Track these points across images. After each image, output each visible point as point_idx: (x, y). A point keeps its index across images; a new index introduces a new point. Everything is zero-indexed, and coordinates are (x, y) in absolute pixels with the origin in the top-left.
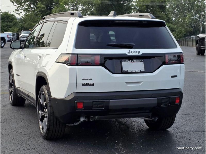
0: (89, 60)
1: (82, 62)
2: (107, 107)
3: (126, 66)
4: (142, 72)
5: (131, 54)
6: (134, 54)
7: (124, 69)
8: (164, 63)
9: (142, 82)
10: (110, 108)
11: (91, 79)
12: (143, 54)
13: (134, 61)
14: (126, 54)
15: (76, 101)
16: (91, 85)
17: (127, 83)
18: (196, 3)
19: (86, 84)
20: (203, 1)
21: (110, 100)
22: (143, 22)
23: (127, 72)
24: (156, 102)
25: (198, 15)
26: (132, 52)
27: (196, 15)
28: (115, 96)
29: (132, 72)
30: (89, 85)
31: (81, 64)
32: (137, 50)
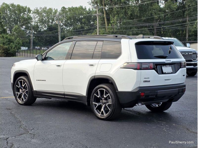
0: (147, 66)
1: (143, 67)
2: (156, 95)
3: (165, 69)
4: (171, 73)
5: (167, 62)
6: (168, 62)
7: (164, 71)
9: (171, 79)
10: (158, 96)
11: (149, 78)
12: (172, 62)
14: (165, 62)
15: (140, 92)
16: (149, 82)
17: (165, 80)
18: (21, 15)
19: (146, 81)
20: (29, 14)
21: (158, 91)
23: (165, 73)
25: (24, 27)
27: (22, 27)
28: (160, 88)
30: (147, 82)
31: (143, 69)
32: (169, 59)
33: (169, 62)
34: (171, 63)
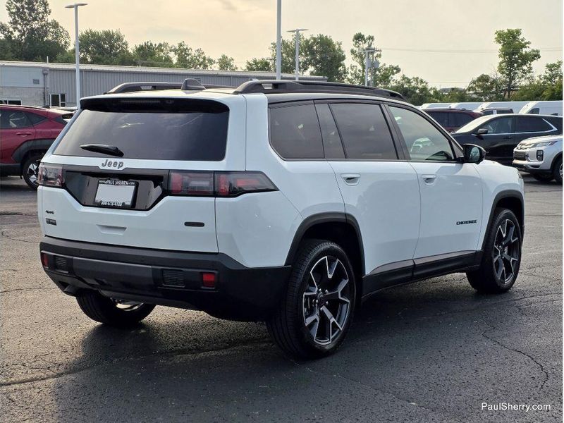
3: (106, 192)
4: (124, 207)
5: (107, 168)
6: (112, 168)
7: (98, 198)
8: (166, 192)
13: (119, 182)
14: (98, 167)
16: (54, 224)
19: (50, 222)
21: (74, 258)
22: (167, 102)
23: (99, 205)
24: (149, 275)
26: (110, 164)
29: (111, 206)
33: (116, 168)
34: (124, 172)
